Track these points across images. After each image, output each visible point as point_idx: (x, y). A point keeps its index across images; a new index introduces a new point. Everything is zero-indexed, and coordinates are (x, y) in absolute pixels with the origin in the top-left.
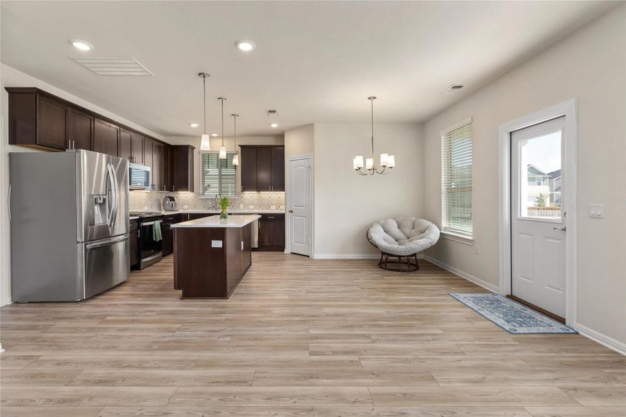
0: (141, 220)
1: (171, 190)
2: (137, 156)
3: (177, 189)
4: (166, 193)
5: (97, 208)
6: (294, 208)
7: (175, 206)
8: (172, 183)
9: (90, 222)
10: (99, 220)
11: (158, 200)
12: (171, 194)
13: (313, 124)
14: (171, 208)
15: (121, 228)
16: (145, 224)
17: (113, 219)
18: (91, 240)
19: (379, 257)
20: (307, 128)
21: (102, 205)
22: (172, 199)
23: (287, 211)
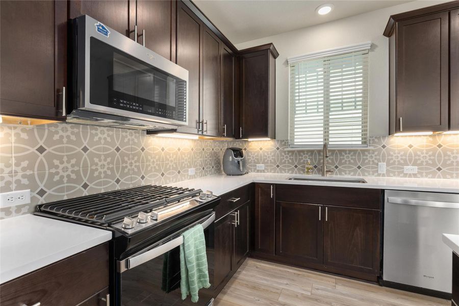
7: (244, 166)
8: (238, 124)
11: (215, 155)
12: (237, 144)
14: (235, 169)
22: (238, 153)
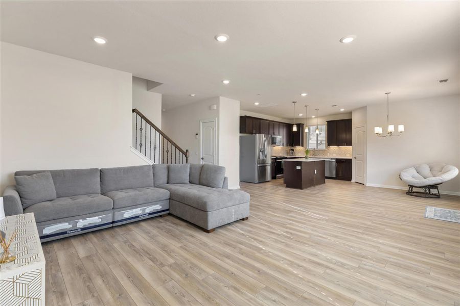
0: (277, 158)
1: (292, 146)
2: (276, 132)
3: (295, 146)
4: (290, 148)
5: (261, 153)
6: (357, 156)
7: (294, 153)
8: (292, 143)
9: (259, 158)
10: (261, 157)
11: (286, 151)
12: (292, 148)
13: (366, 106)
14: (292, 154)
15: (269, 161)
16: (278, 160)
17: (266, 157)
18: (259, 164)
19: (407, 189)
20: (363, 108)
21: (262, 152)
22: (293, 150)
23: (353, 158)
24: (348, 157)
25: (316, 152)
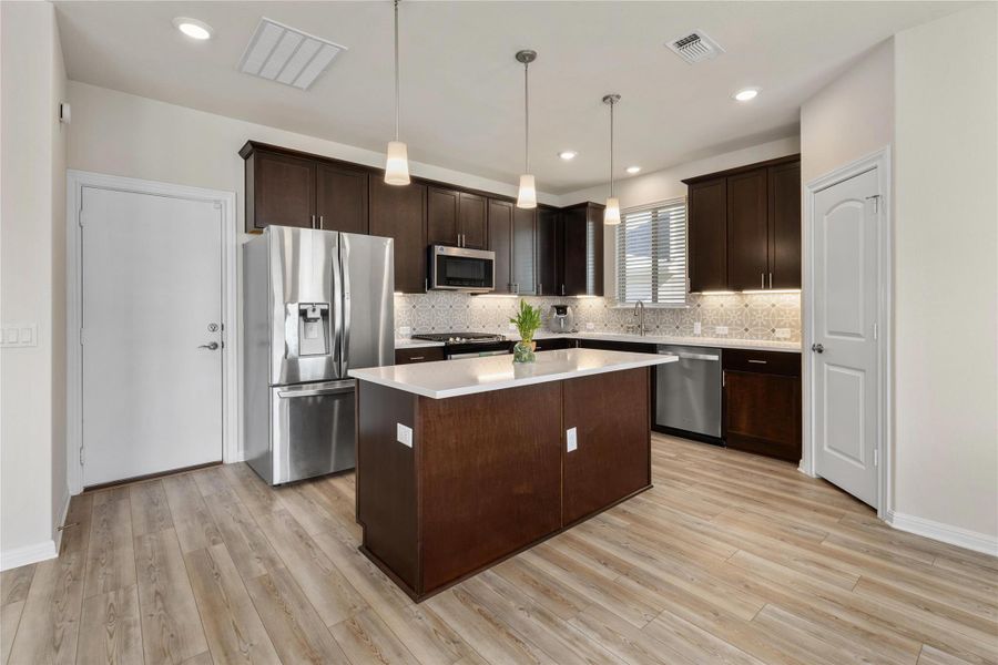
0: (448, 348)
1: (559, 294)
3: (570, 291)
7: (573, 322)
8: (563, 281)
14: (559, 327)
22: (562, 310)
23: (808, 347)
24: (783, 342)
25: (649, 317)
